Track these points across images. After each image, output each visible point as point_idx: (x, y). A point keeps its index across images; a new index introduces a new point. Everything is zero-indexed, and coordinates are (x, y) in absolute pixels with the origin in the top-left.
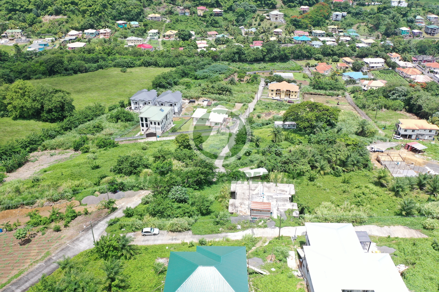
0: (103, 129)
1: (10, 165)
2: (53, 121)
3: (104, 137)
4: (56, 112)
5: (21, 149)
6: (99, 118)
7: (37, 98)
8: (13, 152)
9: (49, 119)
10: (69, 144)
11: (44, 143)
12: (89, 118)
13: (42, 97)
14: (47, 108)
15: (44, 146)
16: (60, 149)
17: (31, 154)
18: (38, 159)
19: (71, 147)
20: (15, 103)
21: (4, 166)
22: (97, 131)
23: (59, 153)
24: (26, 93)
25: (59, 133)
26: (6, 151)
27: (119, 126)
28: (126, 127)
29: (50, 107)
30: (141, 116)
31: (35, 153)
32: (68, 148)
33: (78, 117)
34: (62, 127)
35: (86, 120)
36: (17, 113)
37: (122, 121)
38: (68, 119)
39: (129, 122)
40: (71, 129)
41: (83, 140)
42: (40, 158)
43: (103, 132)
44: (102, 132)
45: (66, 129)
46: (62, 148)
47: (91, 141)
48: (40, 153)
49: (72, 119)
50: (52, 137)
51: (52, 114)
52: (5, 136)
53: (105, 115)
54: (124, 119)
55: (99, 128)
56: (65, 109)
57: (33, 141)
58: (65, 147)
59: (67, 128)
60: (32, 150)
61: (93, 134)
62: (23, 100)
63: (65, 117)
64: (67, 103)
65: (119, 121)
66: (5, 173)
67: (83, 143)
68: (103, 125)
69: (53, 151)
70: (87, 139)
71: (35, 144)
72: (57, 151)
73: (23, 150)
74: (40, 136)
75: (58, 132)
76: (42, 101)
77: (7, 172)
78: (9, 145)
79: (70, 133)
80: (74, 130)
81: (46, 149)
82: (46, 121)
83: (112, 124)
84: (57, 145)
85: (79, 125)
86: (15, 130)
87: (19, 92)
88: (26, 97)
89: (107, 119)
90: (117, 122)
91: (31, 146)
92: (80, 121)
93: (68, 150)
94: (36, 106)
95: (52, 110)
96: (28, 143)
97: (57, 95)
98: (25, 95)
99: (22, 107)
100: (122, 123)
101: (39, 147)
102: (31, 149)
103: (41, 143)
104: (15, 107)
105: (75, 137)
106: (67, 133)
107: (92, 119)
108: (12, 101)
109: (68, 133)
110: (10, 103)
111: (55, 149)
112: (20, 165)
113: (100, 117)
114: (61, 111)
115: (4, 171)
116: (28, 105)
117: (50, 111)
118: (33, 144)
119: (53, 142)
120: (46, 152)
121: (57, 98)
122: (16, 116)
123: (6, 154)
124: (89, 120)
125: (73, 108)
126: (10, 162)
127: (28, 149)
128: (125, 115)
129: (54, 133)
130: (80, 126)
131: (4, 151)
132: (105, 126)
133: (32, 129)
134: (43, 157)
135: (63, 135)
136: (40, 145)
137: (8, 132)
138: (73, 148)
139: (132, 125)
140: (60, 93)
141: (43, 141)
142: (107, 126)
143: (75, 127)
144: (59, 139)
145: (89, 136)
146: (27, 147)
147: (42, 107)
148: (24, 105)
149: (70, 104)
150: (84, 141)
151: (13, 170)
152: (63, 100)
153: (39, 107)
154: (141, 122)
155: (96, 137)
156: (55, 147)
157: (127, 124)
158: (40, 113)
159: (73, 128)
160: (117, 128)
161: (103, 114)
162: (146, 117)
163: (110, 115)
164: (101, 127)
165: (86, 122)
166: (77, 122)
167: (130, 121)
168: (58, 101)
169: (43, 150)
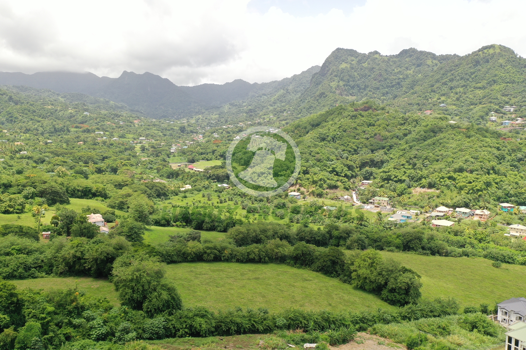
0: (449, 334)
1: (335, 337)
2: (393, 303)
3: (449, 345)
4: (399, 293)
5: (350, 323)
6: (448, 317)
7: (384, 273)
8: (343, 323)
9: (389, 300)
10: (403, 338)
11: (375, 326)
12: (435, 314)
13: (389, 273)
14: (391, 286)
15: (374, 329)
16: (391, 340)
17: (359, 334)
18: (364, 342)
19: (404, 342)
20: (360, 272)
21: (330, 336)
22: (441, 334)
23: (388, 345)
24: (375, 264)
25: (394, 320)
26: (336, 320)
27: (473, 337)
28: (484, 342)
29: (394, 286)
30: (510, 334)
31: (363, 334)
32: (400, 343)
33: (422, 307)
34: (400, 313)
35: (430, 314)
36: (359, 283)
37: (479, 331)
38: (410, 305)
39: (489, 337)
40: (410, 320)
41: (420, 339)
42: (367, 342)
43: (450, 338)
44: (448, 337)
45: (404, 318)
46: (393, 339)
47: (430, 344)
48: (368, 336)
49: (414, 308)
50: (386, 322)
51: (394, 295)
52: (340, 303)
53: (457, 316)
54: (483, 330)
55: (444, 331)
56: (410, 293)
57: (365, 319)
58: (396, 340)
59: (406, 317)
60: (361, 329)
61: (435, 335)
62: (369, 271)
63: (407, 303)
64: (414, 287)
65: (475, 330)
66: (328, 344)
67: (419, 342)
68: (451, 328)
69: (382, 339)
70: (426, 340)
71: (366, 323)
72: (387, 341)
73: (352, 325)
74: (374, 316)
75: (395, 318)
76: (387, 277)
77: (330, 345)
78: (341, 315)
79: (408, 324)
80: (413, 322)
81: (375, 334)
82: (386, 301)
83: (464, 331)
84: (389, 334)
85: (421, 317)
86: (352, 300)
87: (367, 261)
88: (372, 269)
89: (459, 323)
90: (472, 330)
91: (361, 324)
92: (423, 313)
93: (399, 345)
94: (380, 281)
95: (395, 290)
96: (360, 320)
97: (404, 275)
98: (372, 266)
99: (366, 278)
100: (478, 335)
101: (370, 329)
102: (360, 327)
103: (373, 324)
104: (359, 276)
105: (412, 331)
106: (404, 322)
107: (439, 316)
108: (358, 269)
109: (405, 324)
110: (355, 271)
111: (386, 337)
112: (345, 341)
113: (451, 317)
114: (404, 294)
115: (327, 342)
116: (373, 278)
117: (392, 291)
118: (364, 323)
119: (386, 328)
120: (374, 337)
121: (404, 278)
122: (357, 286)
123: (335, 324)
124: (435, 316)
125: (418, 295)
126: (336, 334)
127: (357, 326)
128: (485, 325)
129: (389, 318)
130: (422, 320)
131: (334, 319)
132: (454, 330)
133: (368, 305)
134: (370, 342)
135: (399, 324)
136: (371, 326)
137: (344, 300)
138: (405, 345)
139: (493, 343)
140: (409, 273)
141: (375, 323)
142: (456, 331)
143: (415, 319)
144: (393, 327)
145: (429, 336)
146: (357, 323)
147: (386, 284)
148: (368, 276)
149: (416, 289)
150: (421, 341)
151: (336, 344)
152: (410, 282)
153: (382, 283)
154: (507, 343)
155: (438, 340)
156: (386, 334)
157: (486, 338)
158: (382, 290)
159: (412, 320)
160: (470, 340)
161: (455, 314)
162: (518, 338)
163: (464, 318)
164: (448, 330)
165: (430, 317)
166: (419, 314)
167: (491, 335)
168: (404, 282)
169: (372, 334)
